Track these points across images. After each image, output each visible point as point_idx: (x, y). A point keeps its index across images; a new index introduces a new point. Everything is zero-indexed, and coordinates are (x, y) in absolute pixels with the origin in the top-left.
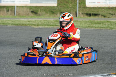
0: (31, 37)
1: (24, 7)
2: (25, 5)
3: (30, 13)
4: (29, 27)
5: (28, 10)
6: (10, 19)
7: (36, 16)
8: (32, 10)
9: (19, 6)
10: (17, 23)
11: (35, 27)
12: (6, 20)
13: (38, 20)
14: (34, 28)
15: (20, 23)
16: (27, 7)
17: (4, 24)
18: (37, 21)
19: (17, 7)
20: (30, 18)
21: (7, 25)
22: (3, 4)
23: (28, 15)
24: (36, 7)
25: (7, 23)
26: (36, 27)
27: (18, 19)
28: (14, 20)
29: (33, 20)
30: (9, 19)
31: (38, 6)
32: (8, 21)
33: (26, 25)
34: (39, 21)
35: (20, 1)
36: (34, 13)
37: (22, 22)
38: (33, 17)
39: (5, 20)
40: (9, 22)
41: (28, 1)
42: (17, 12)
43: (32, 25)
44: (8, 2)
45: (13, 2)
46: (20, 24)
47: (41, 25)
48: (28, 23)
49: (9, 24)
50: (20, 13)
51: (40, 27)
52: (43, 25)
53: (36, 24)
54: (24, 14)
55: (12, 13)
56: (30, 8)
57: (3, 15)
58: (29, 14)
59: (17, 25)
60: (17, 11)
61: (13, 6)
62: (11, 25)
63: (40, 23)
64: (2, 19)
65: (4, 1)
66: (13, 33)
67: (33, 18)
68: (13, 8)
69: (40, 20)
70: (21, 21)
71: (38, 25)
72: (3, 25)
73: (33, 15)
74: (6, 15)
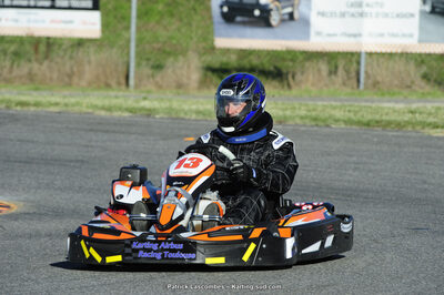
0: (417, 173)
1: (397, 58)
2: (399, 51)
3: (419, 81)
4: (414, 134)
5: (412, 67)
6: (340, 100)
7: (439, 93)
8: (424, 69)
9: (377, 54)
10: (368, 117)
11: (436, 135)
12: (326, 106)
14: (430, 137)
15: (377, 117)
16: (406, 56)
17: (315, 119)
19: (367, 53)
20: (419, 101)
21: (328, 126)
22: (315, 43)
23: (409, 87)
24: (442, 56)
25: (330, 117)
26: (440, 133)
27: (373, 102)
28: (356, 104)
29: (429, 106)
30: (335, 101)
32: (334, 108)
33: (399, 126)
35: (382, 35)
37: (387, 114)
38: (429, 94)
39: (320, 103)
40: (338, 114)
41: (411, 36)
42: (368, 76)
43: (423, 128)
44: (335, 35)
45: (355, 36)
46: (377, 122)
48: (407, 117)
49: (337, 121)
50: (379, 78)
53: (440, 123)
54: (396, 82)
55: (349, 78)
56: (421, 59)
57: (313, 85)
58: (413, 82)
59: (368, 124)
60: (366, 72)
61: (352, 54)
62: (343, 126)
64: (310, 103)
65: (319, 34)
66: (351, 156)
67: (429, 98)
68: (354, 59)
70: (383, 108)
72: (313, 123)
73: (428, 88)
74: (326, 85)
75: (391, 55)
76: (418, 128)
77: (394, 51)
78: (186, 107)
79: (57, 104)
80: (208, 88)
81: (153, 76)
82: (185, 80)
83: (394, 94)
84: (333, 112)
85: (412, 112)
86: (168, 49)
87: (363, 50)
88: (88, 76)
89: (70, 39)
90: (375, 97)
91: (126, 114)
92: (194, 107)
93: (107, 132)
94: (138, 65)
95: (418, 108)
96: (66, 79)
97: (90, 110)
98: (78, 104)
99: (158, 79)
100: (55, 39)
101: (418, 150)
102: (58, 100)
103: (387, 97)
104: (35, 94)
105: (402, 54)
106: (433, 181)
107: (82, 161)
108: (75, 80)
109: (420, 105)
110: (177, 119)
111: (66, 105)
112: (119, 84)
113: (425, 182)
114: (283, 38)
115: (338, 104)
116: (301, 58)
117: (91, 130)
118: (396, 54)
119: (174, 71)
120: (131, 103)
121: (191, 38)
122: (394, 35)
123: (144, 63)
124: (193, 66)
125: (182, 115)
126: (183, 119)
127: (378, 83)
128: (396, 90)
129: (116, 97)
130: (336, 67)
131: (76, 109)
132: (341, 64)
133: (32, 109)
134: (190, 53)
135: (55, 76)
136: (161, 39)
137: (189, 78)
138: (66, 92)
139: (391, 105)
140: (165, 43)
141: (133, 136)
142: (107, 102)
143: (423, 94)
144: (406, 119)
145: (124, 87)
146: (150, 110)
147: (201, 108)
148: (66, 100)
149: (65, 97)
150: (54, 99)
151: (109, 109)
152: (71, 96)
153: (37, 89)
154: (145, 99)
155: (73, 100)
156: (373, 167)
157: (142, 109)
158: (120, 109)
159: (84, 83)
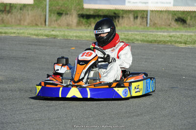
0: (172, 63)
1: (164, 13)
2: (165, 10)
3: (173, 23)
4: (171, 46)
5: (170, 17)
6: (139, 31)
7: (182, 28)
8: (176, 17)
9: (155, 11)
10: (151, 39)
12: (133, 34)
13: (186, 34)
14: (178, 48)
15: (155, 39)
16: (168, 12)
17: (128, 40)
18: (184, 36)
19: (150, 11)
20: (173, 32)
21: (133, 43)
22: (128, 6)
23: (169, 25)
24: (184, 12)
25: (134, 39)
26: (183, 46)
27: (153, 32)
28: (146, 33)
29: (178, 34)
30: (137, 31)
31: (186, 11)
32: (136, 35)
33: (165, 42)
34: (188, 36)
35: (157, 3)
36: (179, 23)
37: (159, 37)
38: (178, 28)
39: (130, 33)
40: (138, 37)
41: (170, 3)
43: (175, 43)
44: (137, 3)
45: (145, 3)
46: (155, 41)
47: (191, 43)
48: (168, 39)
49: (137, 40)
50: (156, 22)
51: (190, 46)
52: (194, 43)
53: (183, 41)
54: (163, 23)
55: (143, 22)
56: (174, 13)
57: (127, 25)
58: (170, 23)
59: (151, 42)
60: (150, 19)
61: (144, 11)
62: (140, 43)
63: (189, 39)
64: (126, 33)
65: (129, 2)
67: (178, 30)
68: (145, 13)
69: (189, 34)
70: (158, 35)
71: (185, 44)
73: (177, 26)
74: (133, 25)
75: (161, 11)
76: (173, 43)
77: (163, 10)
78: (71, 34)
79: (14, 33)
80: (81, 26)
81: (56, 20)
82: (71, 23)
83: (163, 29)
84: (136, 37)
85: (170, 37)
86: (63, 9)
87: (149, 10)
88: (28, 21)
89: (20, 4)
90: (154, 30)
91: (45, 37)
92: (75, 34)
93: (36, 45)
94: (50, 16)
95: (173, 35)
96: (18, 22)
97: (29, 36)
98: (23, 33)
99: (59, 22)
100: (14, 4)
101: (173, 53)
102: (15, 31)
103: (160, 30)
104: (5, 28)
105: (166, 11)
106: (180, 67)
107: (26, 58)
108: (22, 22)
109: (174, 33)
110: (67, 39)
111: (18, 33)
112: (41, 24)
113: (176, 67)
114: (114, 4)
115: (138, 33)
116: (121, 13)
117: (29, 44)
118: (164, 11)
119: (65, 19)
120: (47, 32)
121: (73, 4)
122: (162, 3)
123: (52, 15)
124: (74, 16)
125: (69, 38)
126: (70, 39)
127: (156, 24)
128: (163, 27)
129: (40, 30)
130: (137, 17)
131: (23, 35)
132: (139, 15)
133: (3, 35)
134: (73, 11)
135: (13, 20)
136: (60, 5)
137: (72, 22)
138: (18, 28)
139: (161, 33)
140: (62, 6)
141: (48, 47)
142: (36, 32)
143: (175, 29)
144: (168, 40)
145: (44, 25)
146: (55, 35)
147: (78, 35)
148: (18, 31)
149: (18, 30)
150: (13, 31)
151: (37, 35)
152: (21, 29)
153: (5, 26)
154: (53, 31)
155: (21, 31)
156: (153, 61)
157: (52, 35)
158: (42, 35)
159: (26, 23)
